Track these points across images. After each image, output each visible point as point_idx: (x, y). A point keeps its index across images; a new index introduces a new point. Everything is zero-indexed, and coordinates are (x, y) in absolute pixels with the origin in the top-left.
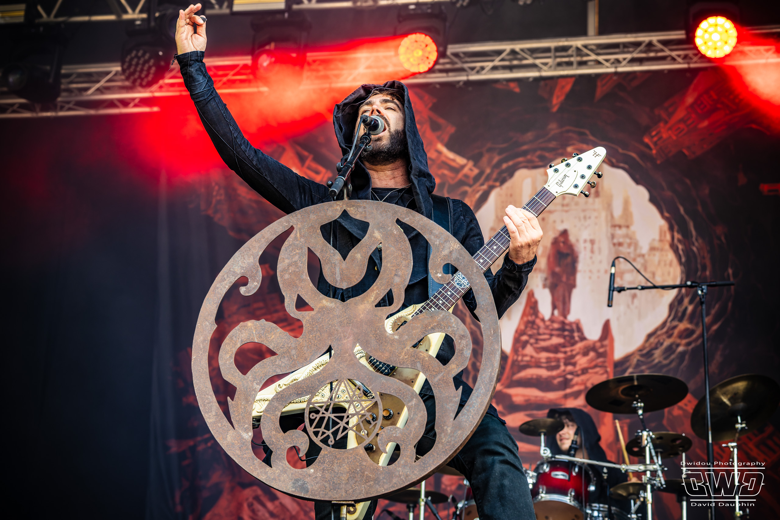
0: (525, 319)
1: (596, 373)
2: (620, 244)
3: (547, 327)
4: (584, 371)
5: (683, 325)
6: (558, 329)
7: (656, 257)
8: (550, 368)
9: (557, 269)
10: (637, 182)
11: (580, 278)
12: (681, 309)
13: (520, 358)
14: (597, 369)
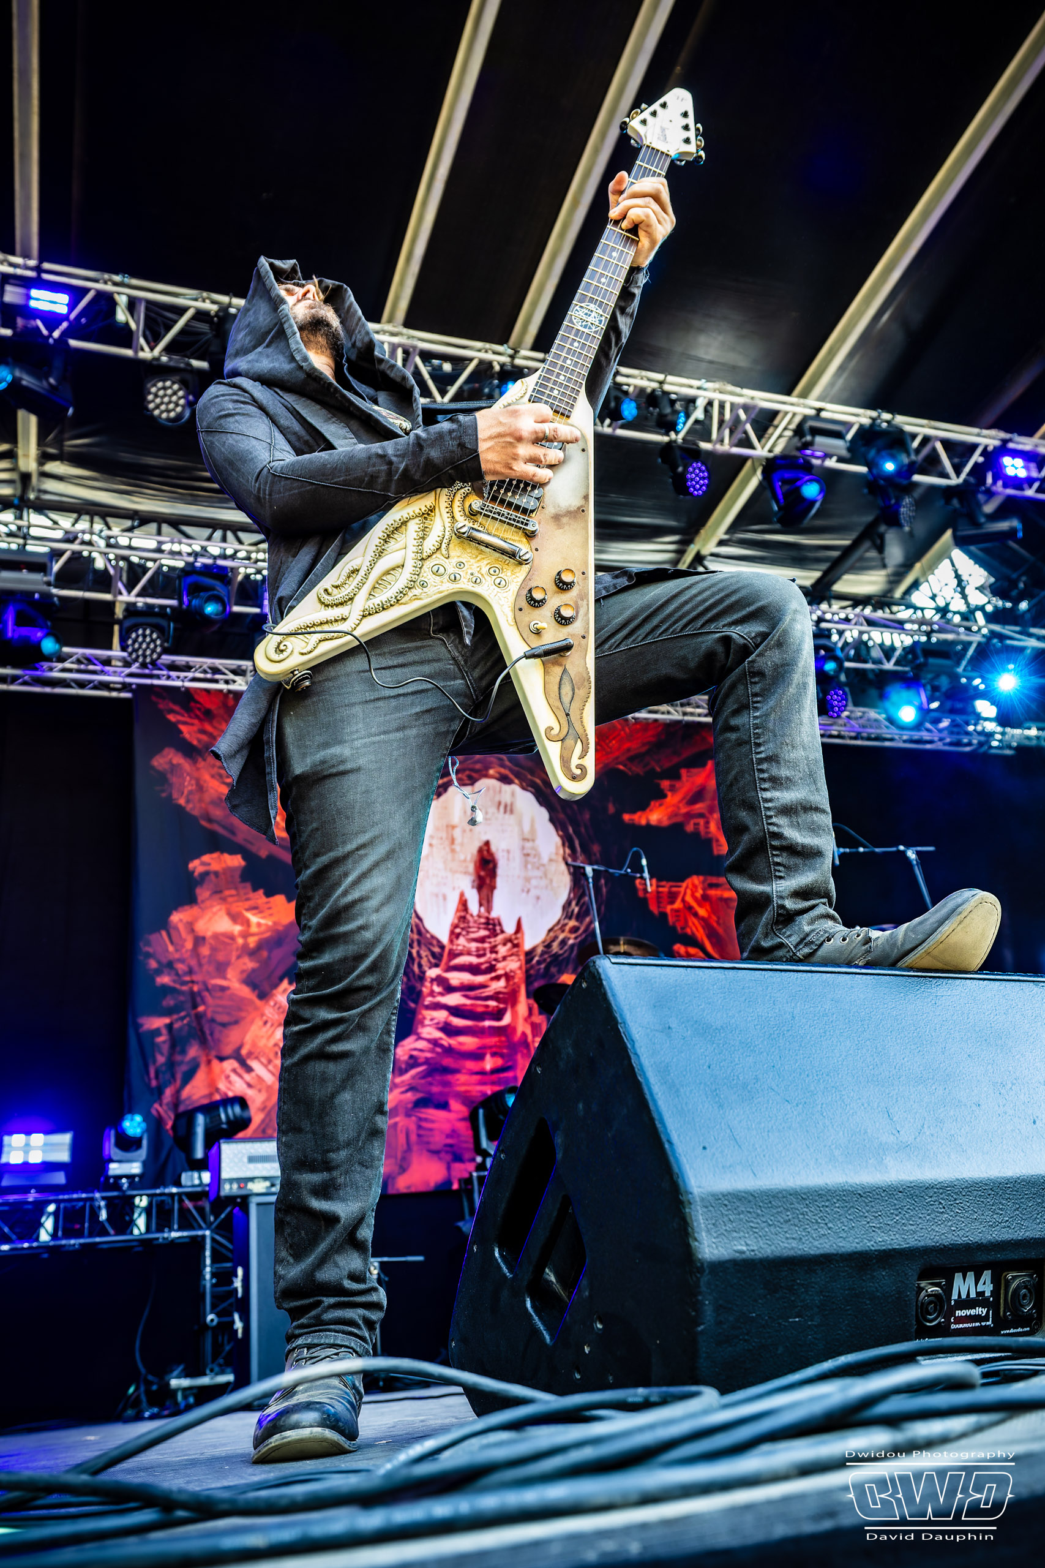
0: (459, 914)
1: (512, 960)
2: (528, 855)
3: (475, 922)
4: (504, 958)
5: (572, 923)
6: (484, 924)
7: (553, 868)
8: (479, 956)
9: (482, 873)
10: (541, 804)
11: (500, 881)
12: (570, 910)
13: (455, 947)
14: (513, 958)
